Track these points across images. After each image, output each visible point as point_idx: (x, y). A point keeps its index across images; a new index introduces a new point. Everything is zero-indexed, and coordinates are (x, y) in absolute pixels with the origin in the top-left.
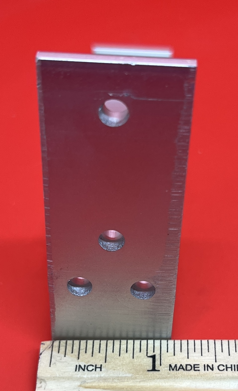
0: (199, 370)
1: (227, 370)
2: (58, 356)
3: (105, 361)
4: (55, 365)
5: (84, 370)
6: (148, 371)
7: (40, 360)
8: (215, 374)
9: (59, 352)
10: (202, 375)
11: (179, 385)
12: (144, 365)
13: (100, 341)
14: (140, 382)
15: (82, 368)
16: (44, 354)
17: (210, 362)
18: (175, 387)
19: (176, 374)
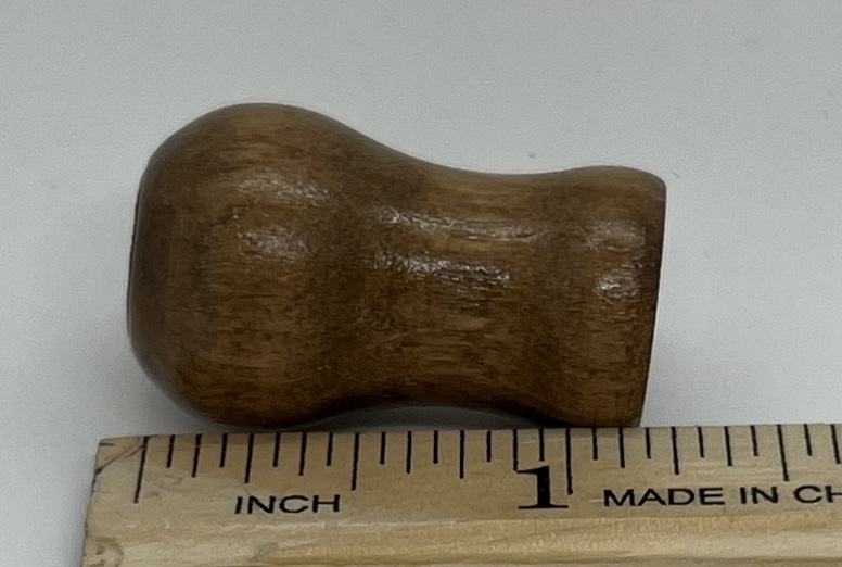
0: (722, 503)
1: (830, 500)
2: (167, 476)
3: (350, 485)
4: (155, 498)
5: (270, 510)
9: (169, 465)
10: (732, 515)
13: (331, 436)
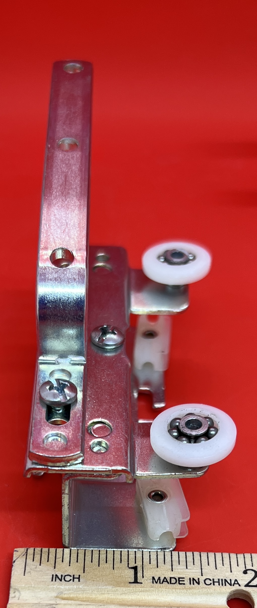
6: (130, 583)
7: (14, 569)
8: (202, 588)
11: (163, 599)
12: (125, 577)
14: (121, 594)
15: (58, 578)
16: (18, 562)
17: (195, 575)
18: (159, 601)
19: (160, 587)
